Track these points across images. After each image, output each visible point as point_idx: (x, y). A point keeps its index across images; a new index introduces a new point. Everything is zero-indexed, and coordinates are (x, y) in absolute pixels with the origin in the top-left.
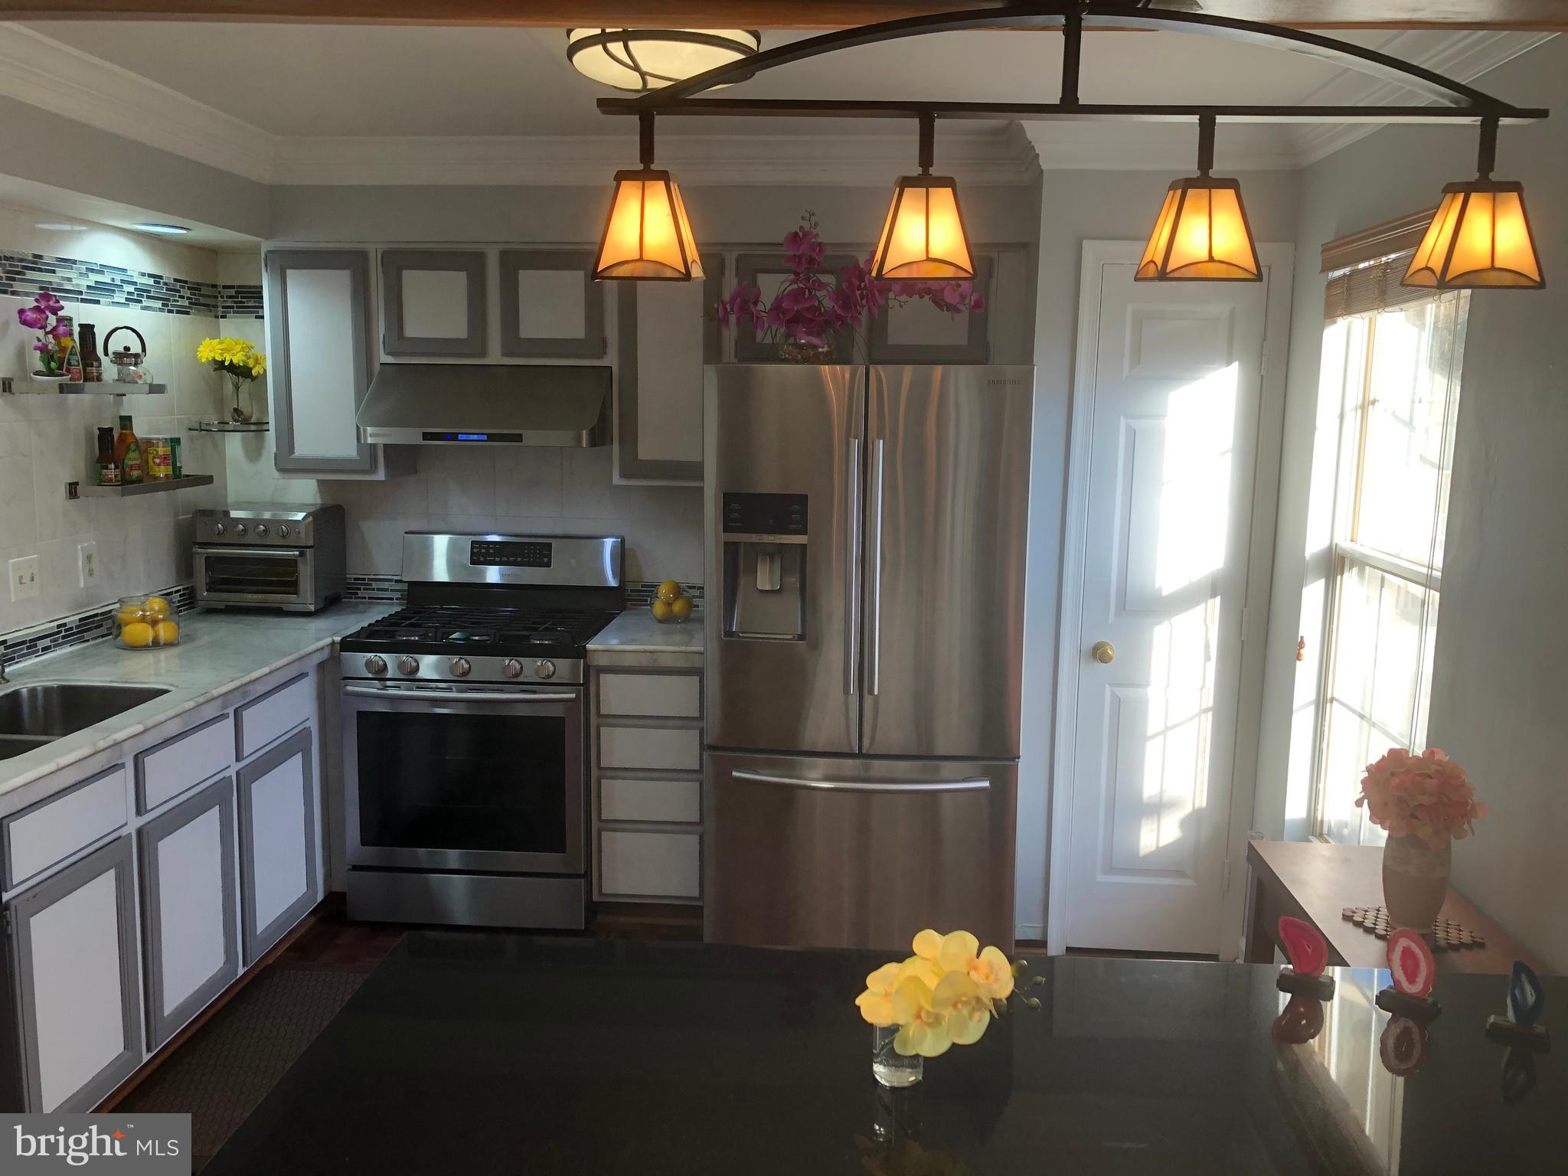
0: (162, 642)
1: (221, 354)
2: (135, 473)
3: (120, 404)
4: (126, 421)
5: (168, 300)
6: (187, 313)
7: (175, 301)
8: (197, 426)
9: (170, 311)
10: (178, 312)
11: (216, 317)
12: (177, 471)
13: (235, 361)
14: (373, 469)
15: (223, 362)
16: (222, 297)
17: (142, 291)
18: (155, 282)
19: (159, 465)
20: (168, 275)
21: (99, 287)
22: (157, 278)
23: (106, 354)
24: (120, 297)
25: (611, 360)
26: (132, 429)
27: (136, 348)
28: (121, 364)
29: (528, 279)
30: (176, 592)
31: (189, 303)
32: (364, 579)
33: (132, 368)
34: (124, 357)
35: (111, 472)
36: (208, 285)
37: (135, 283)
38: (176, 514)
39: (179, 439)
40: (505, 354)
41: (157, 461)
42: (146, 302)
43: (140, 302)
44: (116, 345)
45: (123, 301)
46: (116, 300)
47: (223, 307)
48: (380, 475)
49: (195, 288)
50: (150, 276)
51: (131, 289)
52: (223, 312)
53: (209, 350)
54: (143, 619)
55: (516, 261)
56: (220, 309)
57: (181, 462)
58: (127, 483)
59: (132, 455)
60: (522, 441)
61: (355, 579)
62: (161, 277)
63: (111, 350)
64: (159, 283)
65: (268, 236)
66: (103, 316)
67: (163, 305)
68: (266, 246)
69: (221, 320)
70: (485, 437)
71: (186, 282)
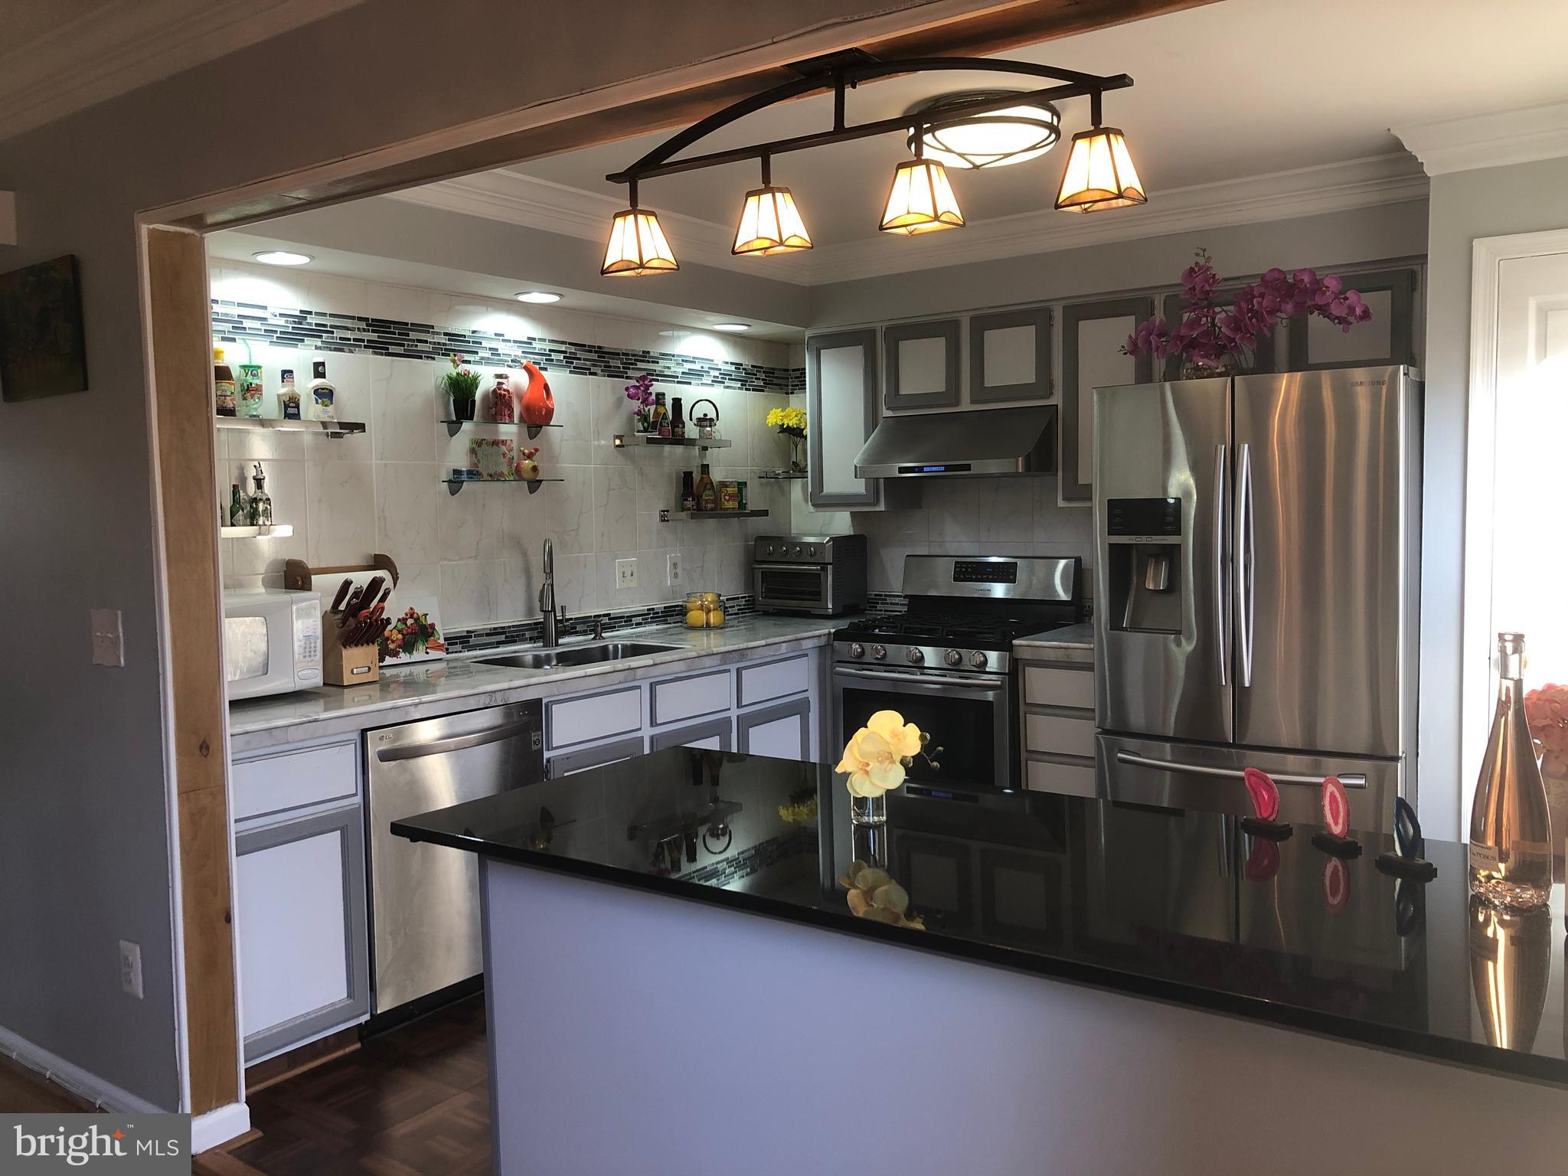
0: (712, 625)
1: (782, 420)
2: (710, 506)
3: (702, 456)
4: (705, 468)
5: (746, 381)
6: (763, 391)
7: (752, 382)
8: (764, 475)
9: (746, 389)
10: (753, 390)
11: (787, 393)
12: (742, 505)
13: (791, 425)
14: (877, 502)
15: (783, 425)
16: (792, 378)
17: (726, 375)
18: (736, 368)
19: (728, 500)
20: (748, 363)
21: (691, 373)
22: (738, 365)
23: (691, 419)
24: (707, 380)
25: (1057, 399)
26: (709, 474)
27: (712, 414)
28: (700, 426)
29: (991, 337)
30: (742, 598)
31: (764, 383)
32: (881, 595)
33: (708, 429)
34: (704, 421)
35: (690, 503)
36: (780, 370)
37: (720, 370)
38: (746, 540)
39: (746, 483)
40: (972, 402)
41: (727, 498)
42: (727, 383)
43: (724, 383)
44: (698, 413)
45: (710, 382)
46: (704, 382)
47: (792, 386)
48: (882, 507)
49: (770, 372)
50: (732, 363)
51: (717, 373)
52: (792, 389)
53: (775, 417)
54: (701, 608)
55: (985, 322)
56: (790, 387)
57: (746, 500)
58: (699, 511)
59: (707, 492)
60: (970, 470)
61: (876, 595)
62: (741, 365)
63: (694, 417)
64: (740, 369)
65: (807, 325)
66: (689, 394)
67: (742, 385)
68: (808, 333)
69: (790, 395)
70: (943, 468)
71: (762, 368)
